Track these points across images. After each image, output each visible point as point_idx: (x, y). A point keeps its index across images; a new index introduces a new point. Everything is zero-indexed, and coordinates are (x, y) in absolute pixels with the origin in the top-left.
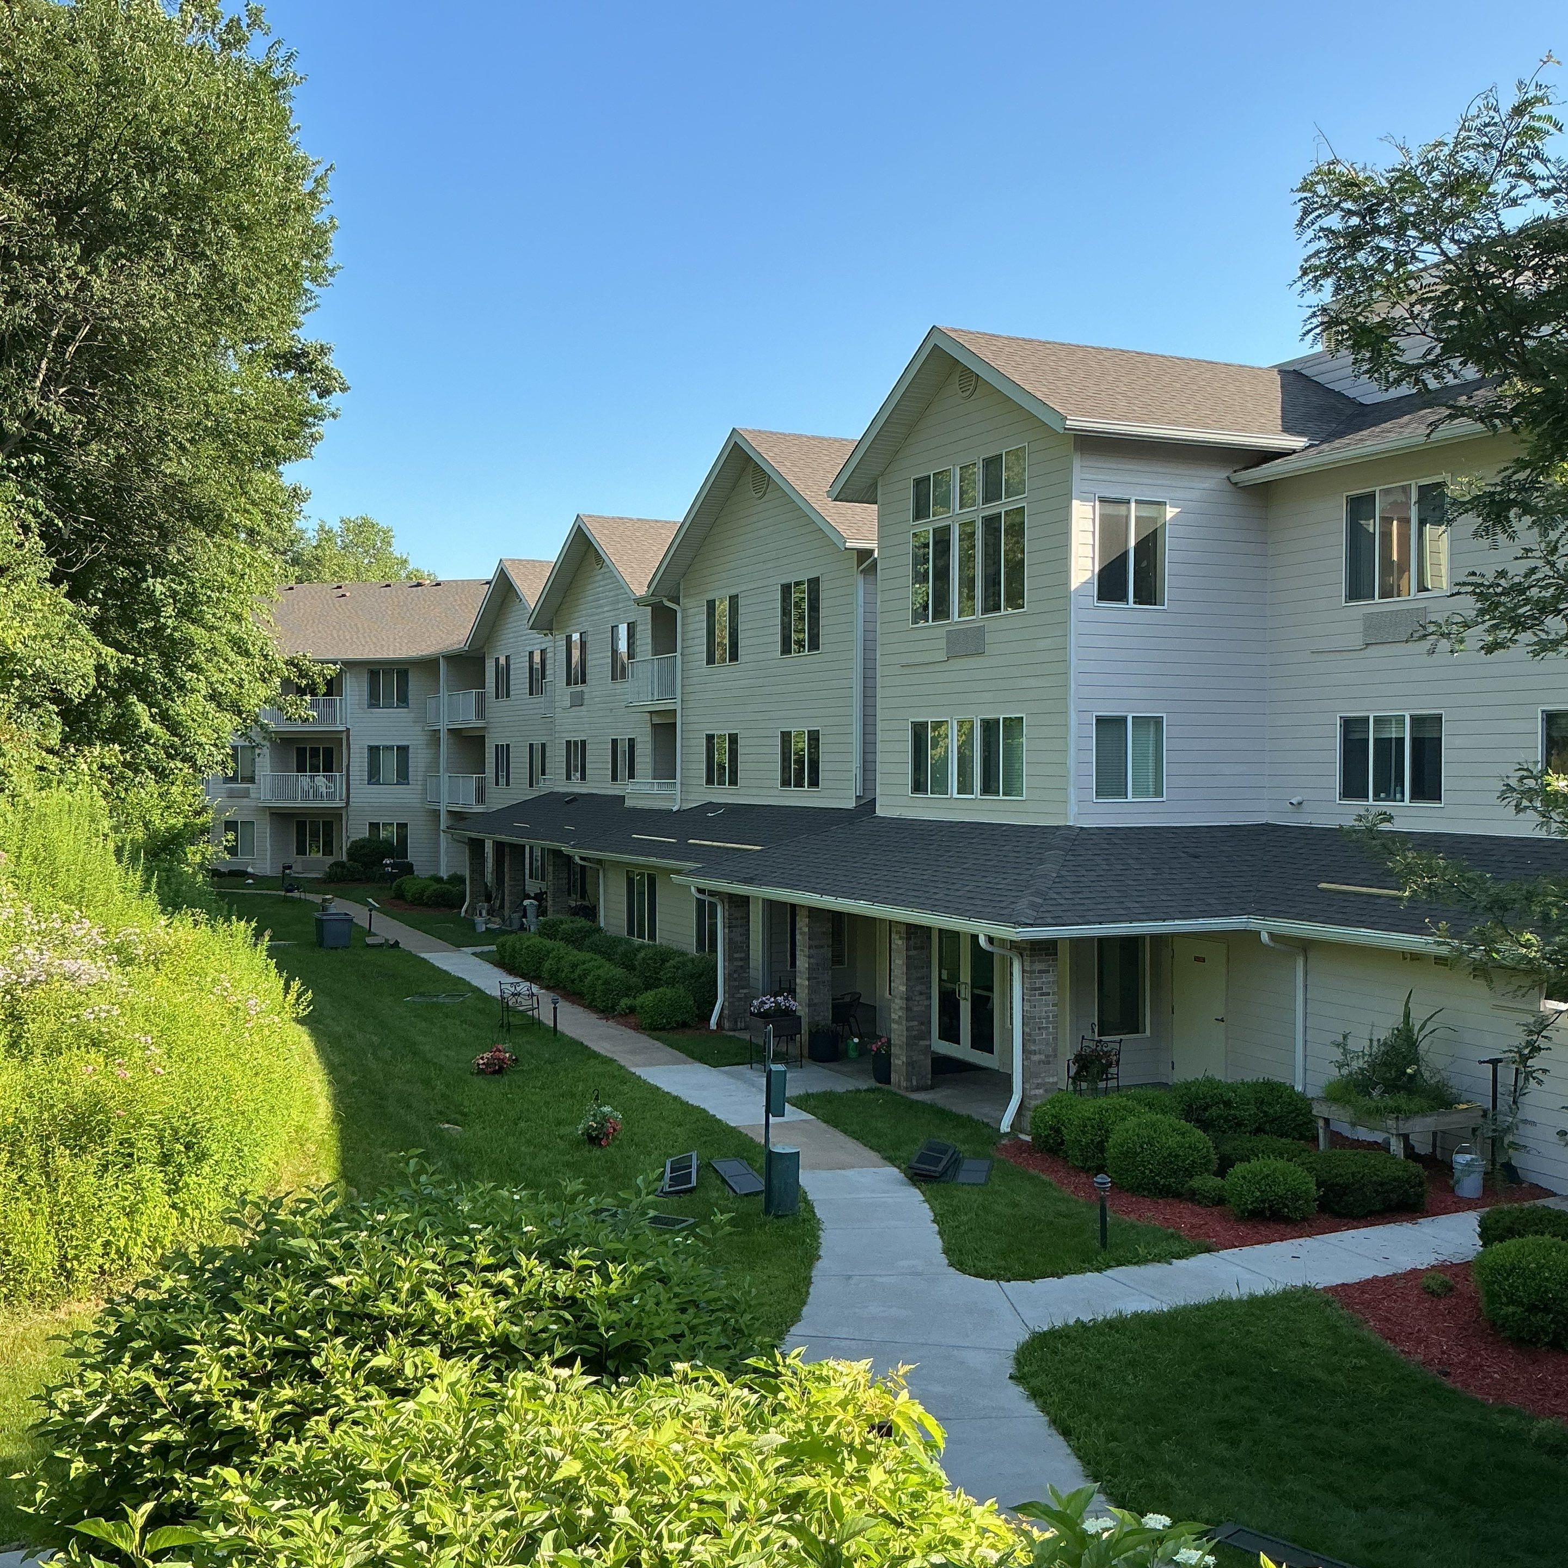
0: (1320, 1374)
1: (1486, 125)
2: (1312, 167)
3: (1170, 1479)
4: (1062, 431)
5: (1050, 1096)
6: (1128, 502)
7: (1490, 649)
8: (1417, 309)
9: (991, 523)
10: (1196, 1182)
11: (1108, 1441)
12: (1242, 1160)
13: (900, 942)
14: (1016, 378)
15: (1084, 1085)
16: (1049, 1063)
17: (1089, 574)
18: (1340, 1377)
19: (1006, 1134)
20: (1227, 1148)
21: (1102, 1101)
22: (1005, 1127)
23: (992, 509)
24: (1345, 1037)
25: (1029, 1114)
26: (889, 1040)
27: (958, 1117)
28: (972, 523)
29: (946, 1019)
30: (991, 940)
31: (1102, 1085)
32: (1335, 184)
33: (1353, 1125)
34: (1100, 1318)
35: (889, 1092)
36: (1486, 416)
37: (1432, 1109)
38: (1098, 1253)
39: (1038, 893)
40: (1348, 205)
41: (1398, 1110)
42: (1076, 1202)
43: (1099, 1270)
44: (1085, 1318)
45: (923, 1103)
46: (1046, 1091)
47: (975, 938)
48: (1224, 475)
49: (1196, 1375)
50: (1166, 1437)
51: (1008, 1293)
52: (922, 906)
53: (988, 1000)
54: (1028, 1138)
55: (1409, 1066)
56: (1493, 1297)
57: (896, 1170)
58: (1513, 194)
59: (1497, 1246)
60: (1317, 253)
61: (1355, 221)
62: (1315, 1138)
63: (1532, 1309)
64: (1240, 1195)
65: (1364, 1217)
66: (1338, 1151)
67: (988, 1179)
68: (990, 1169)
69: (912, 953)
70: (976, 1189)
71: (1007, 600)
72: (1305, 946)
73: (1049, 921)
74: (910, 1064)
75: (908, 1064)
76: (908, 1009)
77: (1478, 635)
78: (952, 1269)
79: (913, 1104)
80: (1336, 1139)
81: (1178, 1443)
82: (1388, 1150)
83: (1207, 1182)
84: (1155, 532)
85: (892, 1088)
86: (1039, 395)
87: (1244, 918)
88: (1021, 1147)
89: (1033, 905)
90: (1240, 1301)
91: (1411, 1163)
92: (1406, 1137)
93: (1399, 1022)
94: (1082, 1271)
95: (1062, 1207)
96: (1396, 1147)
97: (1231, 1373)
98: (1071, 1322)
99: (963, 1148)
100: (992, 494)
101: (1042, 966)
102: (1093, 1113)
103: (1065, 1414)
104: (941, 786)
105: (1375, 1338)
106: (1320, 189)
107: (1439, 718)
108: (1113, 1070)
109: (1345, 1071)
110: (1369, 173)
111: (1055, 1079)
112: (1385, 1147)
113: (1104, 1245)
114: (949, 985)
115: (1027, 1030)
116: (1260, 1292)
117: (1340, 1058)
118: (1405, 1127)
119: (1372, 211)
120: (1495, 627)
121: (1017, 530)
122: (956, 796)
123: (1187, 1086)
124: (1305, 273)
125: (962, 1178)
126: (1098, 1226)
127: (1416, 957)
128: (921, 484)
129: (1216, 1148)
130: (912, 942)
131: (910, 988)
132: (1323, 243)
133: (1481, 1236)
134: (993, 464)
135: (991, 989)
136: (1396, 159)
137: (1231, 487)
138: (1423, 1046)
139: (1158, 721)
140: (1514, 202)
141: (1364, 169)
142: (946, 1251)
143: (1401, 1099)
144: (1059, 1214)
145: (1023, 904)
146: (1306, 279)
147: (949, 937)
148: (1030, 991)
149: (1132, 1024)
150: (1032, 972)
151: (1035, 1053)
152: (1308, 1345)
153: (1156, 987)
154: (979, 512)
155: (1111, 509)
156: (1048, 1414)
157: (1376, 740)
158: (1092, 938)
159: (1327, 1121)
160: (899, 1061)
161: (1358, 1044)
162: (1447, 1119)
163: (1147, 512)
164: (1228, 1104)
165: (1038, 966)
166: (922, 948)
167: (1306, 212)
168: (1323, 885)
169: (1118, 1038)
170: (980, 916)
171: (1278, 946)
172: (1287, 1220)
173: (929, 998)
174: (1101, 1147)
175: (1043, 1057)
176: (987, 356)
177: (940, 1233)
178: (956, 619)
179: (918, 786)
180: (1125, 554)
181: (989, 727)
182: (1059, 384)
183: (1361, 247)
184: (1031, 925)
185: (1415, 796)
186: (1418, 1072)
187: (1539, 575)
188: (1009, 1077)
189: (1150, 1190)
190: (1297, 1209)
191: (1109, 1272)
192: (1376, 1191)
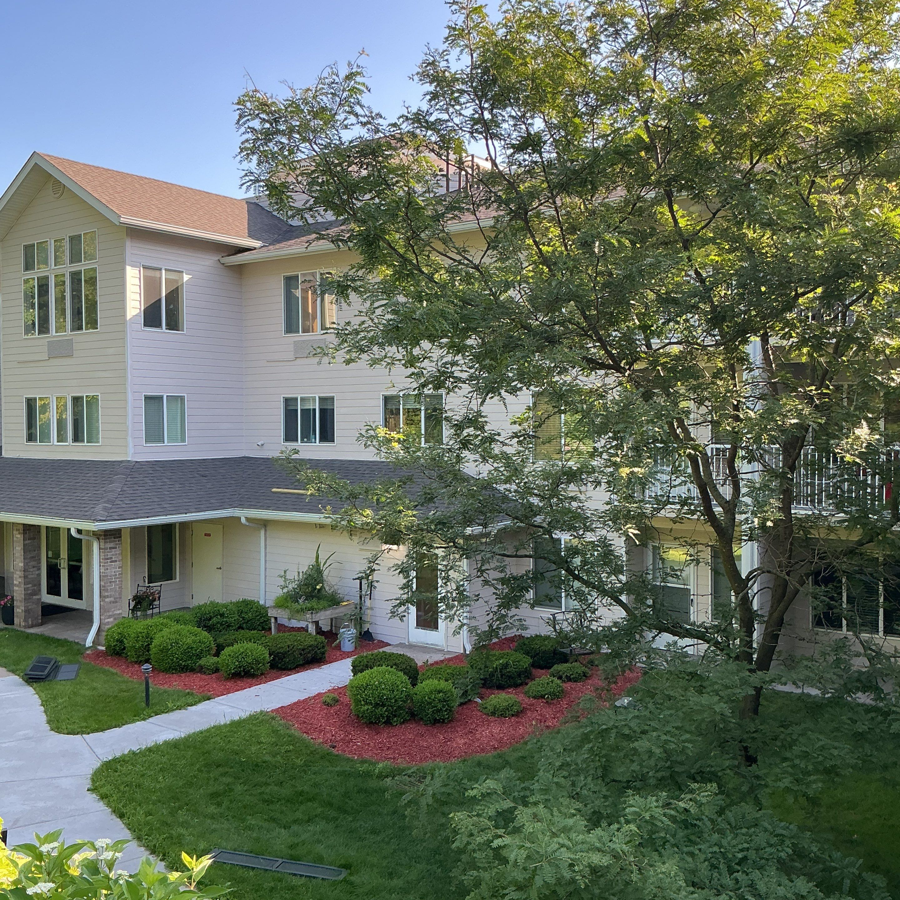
0: (268, 758)
1: (333, 83)
2: (243, 92)
3: (182, 831)
4: (118, 224)
5: (116, 622)
6: (160, 269)
7: (348, 362)
8: (300, 178)
9: (76, 277)
10: (202, 662)
11: (146, 816)
12: (228, 646)
13: (19, 536)
14: (89, 189)
15: (139, 613)
16: (116, 602)
17: (138, 311)
18: (279, 758)
19: (89, 648)
20: (221, 640)
21: (149, 621)
22: (89, 642)
23: (75, 267)
24: (285, 572)
25: (104, 634)
26: (13, 597)
27: (59, 640)
28: (64, 275)
29: (52, 581)
30: (79, 531)
31: (150, 612)
32: (256, 103)
33: (289, 619)
34: (144, 747)
35: (13, 630)
36: (335, 240)
37: (330, 606)
38: (144, 710)
39: (108, 502)
40: (263, 116)
41: (312, 609)
42: (132, 682)
43: (144, 719)
44: (135, 748)
45: (37, 635)
46: (115, 619)
47: (69, 530)
48: (217, 259)
49: (200, 770)
50: (180, 808)
51: (88, 741)
52: (34, 513)
53: (79, 568)
54: (103, 648)
55: (318, 584)
56: (358, 702)
57: (17, 677)
58: (345, 123)
59: (360, 674)
60: (247, 141)
61: (267, 125)
62: (270, 629)
63: (377, 705)
64: (228, 665)
65: (294, 668)
66: (281, 634)
67: (77, 675)
68: (79, 669)
69: (27, 542)
70: (69, 683)
71: (87, 324)
72: (265, 524)
73: (116, 518)
74: (27, 611)
75: (25, 611)
76: (25, 577)
77: (342, 355)
78: (53, 732)
79: (28, 636)
80: (281, 628)
81: (187, 810)
82: (307, 631)
83: (209, 661)
84: (177, 288)
85: (14, 627)
86: (104, 201)
87: (230, 510)
88: (99, 654)
89: (105, 509)
90: (225, 725)
91: (318, 636)
92: (317, 623)
93: (313, 562)
94: (134, 721)
95: (124, 686)
96: (312, 629)
97: (218, 766)
98: (126, 752)
99: (59, 658)
100: (75, 257)
101: (112, 545)
102: (144, 629)
103: (120, 806)
104: (45, 437)
105: (297, 733)
106: (248, 104)
107: (333, 398)
108: (156, 603)
109: (285, 590)
110: (274, 100)
111: (120, 611)
112: (305, 630)
113: (147, 703)
114: (54, 561)
115: (102, 583)
116: (236, 718)
117: (283, 583)
118: (316, 618)
119: (276, 121)
120: (349, 351)
121: (92, 281)
122: (56, 443)
123: (199, 607)
124: (242, 151)
125: (60, 676)
126: (144, 694)
127: (322, 526)
128: (29, 249)
129: (215, 640)
130: (27, 536)
131: (26, 564)
132: (250, 136)
133: (352, 671)
134: (75, 240)
135: (80, 561)
136: (289, 95)
137: (222, 266)
138: (325, 573)
139: (182, 398)
140: (346, 127)
141: (272, 97)
142: (49, 722)
143: (314, 603)
144: (121, 691)
145: (99, 509)
146: (242, 154)
147: (53, 532)
148: (105, 560)
149: (168, 575)
150: (105, 549)
151: (108, 597)
152: (262, 743)
153: (182, 552)
154: (67, 269)
155: (151, 273)
156: (111, 807)
157: (302, 410)
158: (142, 527)
159: (276, 618)
160: (19, 610)
161: (292, 575)
162: (337, 611)
163: (173, 276)
164: (222, 615)
165: (109, 545)
166: (34, 538)
167: (241, 117)
168: (274, 490)
169: (159, 584)
170: (71, 516)
171: (251, 525)
172: (253, 676)
173: (39, 569)
174: (147, 648)
175: (112, 599)
176: (70, 174)
177: (45, 712)
178: (54, 334)
179: (31, 438)
180: (160, 300)
181: (77, 400)
182: (116, 195)
183: (270, 140)
184: (104, 521)
185: (321, 440)
186: (322, 587)
187: (366, 325)
188: (91, 613)
189: (176, 670)
190: (258, 669)
191: (151, 720)
192: (301, 654)
